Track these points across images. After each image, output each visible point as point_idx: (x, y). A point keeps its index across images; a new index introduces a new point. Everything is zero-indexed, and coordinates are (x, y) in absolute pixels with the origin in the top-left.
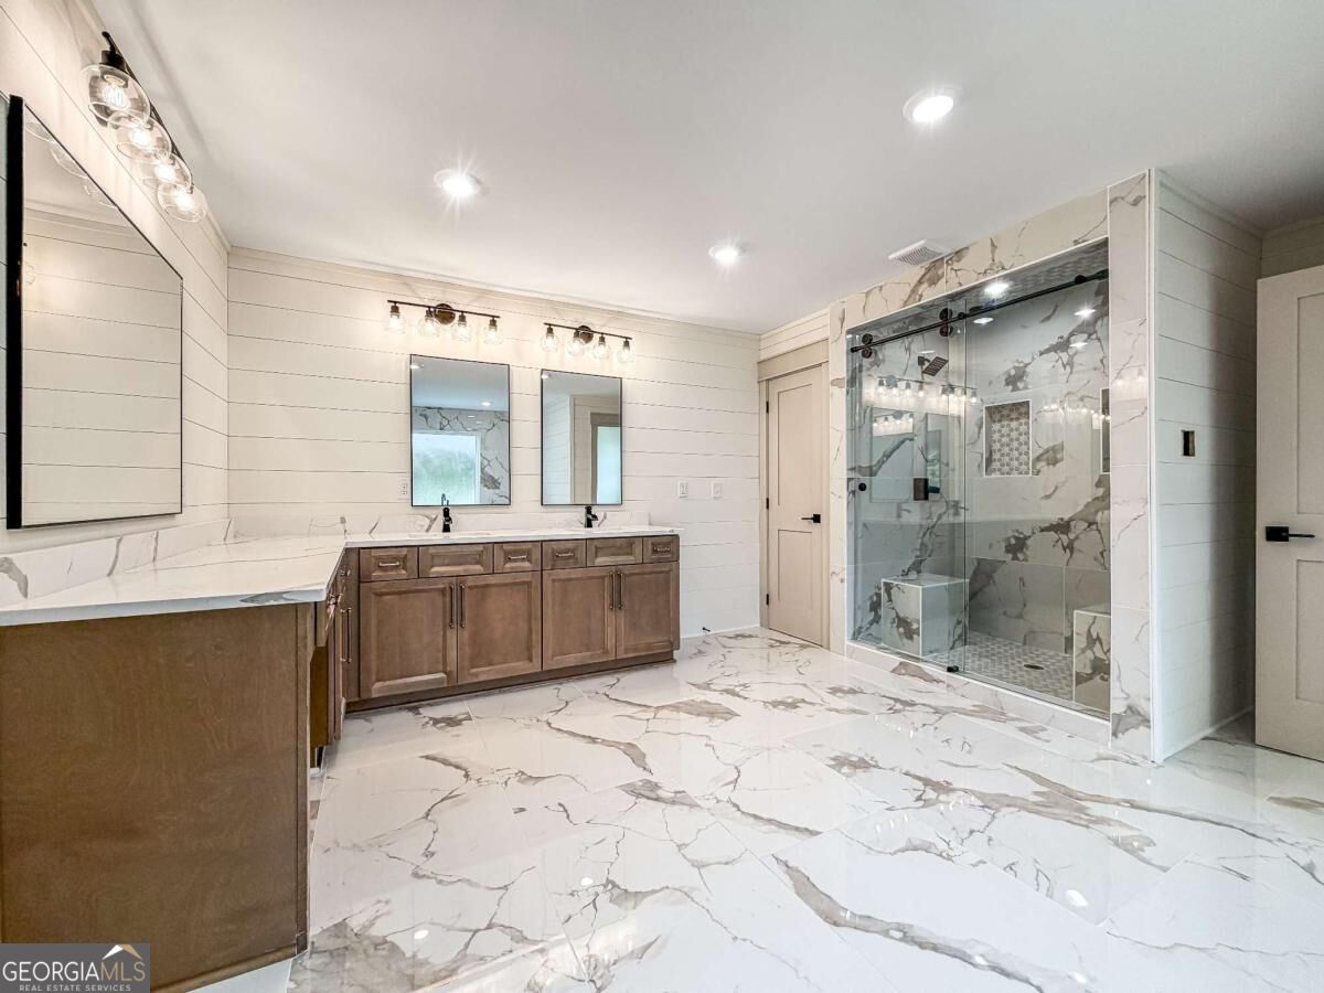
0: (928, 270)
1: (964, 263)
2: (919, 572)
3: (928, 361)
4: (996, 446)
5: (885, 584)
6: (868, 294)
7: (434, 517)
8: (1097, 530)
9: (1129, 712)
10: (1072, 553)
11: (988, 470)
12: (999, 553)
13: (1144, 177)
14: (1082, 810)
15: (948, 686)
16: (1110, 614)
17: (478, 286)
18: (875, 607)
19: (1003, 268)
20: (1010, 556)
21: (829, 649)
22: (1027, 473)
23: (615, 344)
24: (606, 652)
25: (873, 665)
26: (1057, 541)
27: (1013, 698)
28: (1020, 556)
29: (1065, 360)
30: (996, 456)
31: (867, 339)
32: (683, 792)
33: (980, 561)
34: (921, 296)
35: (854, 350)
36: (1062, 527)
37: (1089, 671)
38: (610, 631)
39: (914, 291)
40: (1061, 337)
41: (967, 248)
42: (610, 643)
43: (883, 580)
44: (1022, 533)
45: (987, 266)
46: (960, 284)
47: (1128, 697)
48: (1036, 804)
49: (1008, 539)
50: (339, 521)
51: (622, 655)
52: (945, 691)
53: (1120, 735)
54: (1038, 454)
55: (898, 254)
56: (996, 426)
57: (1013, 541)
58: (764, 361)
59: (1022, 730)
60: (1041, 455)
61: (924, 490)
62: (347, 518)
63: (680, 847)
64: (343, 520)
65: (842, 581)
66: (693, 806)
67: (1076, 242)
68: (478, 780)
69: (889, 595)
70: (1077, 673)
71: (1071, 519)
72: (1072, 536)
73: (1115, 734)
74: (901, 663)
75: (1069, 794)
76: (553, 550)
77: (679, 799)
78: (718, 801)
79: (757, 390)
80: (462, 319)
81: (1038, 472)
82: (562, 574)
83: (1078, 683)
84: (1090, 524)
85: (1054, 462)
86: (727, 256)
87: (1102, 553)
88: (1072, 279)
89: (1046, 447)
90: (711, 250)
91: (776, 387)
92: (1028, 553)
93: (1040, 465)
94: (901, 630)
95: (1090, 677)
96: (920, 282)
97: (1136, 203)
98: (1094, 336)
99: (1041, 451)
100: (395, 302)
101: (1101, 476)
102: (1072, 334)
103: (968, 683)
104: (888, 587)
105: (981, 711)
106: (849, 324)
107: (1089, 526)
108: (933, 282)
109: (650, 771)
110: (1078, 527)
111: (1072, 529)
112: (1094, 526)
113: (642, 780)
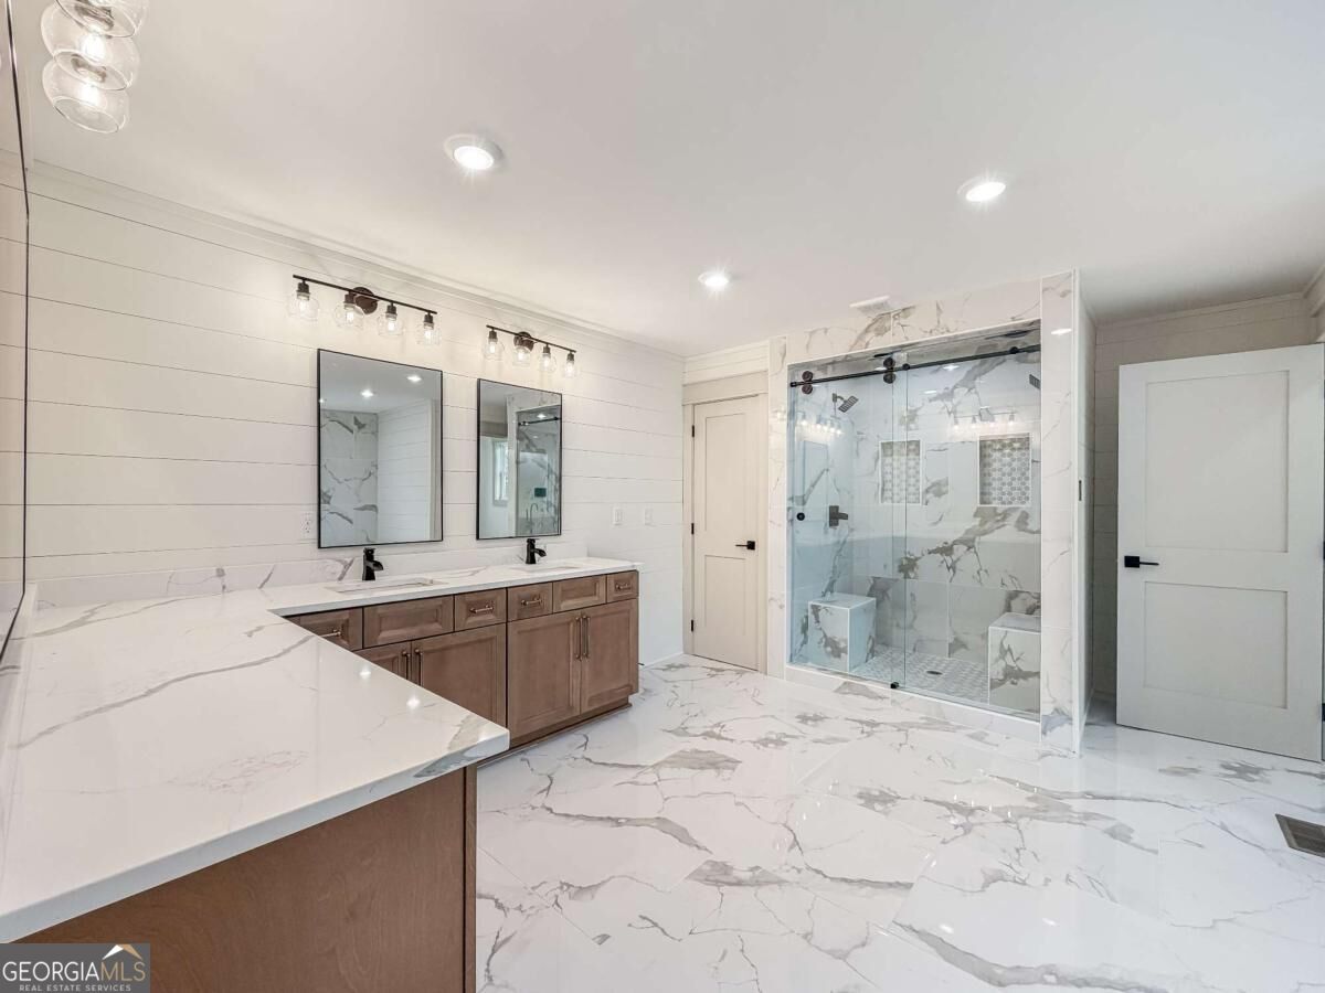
0: (875, 321)
1: (911, 320)
2: (832, 592)
3: (842, 399)
4: (889, 477)
5: (813, 606)
6: (812, 333)
7: (348, 560)
8: (975, 552)
9: (1056, 714)
10: (954, 571)
11: (883, 499)
12: (892, 572)
13: (1070, 275)
14: (1068, 808)
15: (893, 701)
16: (1040, 631)
17: (405, 270)
18: (805, 628)
19: (948, 331)
20: (902, 575)
21: (766, 673)
22: (919, 503)
23: (559, 356)
24: (570, 708)
25: (815, 685)
26: (943, 562)
27: (955, 708)
28: (912, 575)
29: (950, 408)
30: (888, 486)
31: (808, 376)
32: (758, 867)
33: (875, 579)
34: (867, 344)
35: (793, 385)
36: (946, 550)
37: (1001, 677)
38: (575, 682)
39: (860, 338)
40: (947, 388)
41: (914, 307)
42: (575, 698)
43: (811, 603)
44: (913, 554)
45: (932, 327)
46: (907, 338)
47: (1054, 701)
48: (1036, 810)
49: (901, 560)
50: (214, 573)
51: (586, 709)
52: (890, 706)
53: (1048, 733)
54: (926, 487)
55: (863, 303)
56: (889, 460)
57: (905, 562)
58: (688, 385)
59: (971, 736)
60: (929, 487)
61: (835, 516)
62: (225, 568)
63: (806, 938)
64: (221, 573)
65: (781, 607)
66: (779, 882)
67: (1013, 319)
68: (519, 908)
69: (817, 617)
70: (992, 680)
71: (955, 543)
72: (954, 558)
73: (1044, 733)
74: (845, 683)
75: (1051, 795)
76: (519, 597)
77: (760, 877)
78: (799, 871)
79: (681, 413)
80: (392, 311)
81: (927, 502)
82: (527, 624)
83: (992, 687)
84: (969, 548)
85: (939, 494)
86: (716, 281)
87: (978, 573)
88: (1008, 349)
89: (934, 480)
90: (701, 276)
91: (702, 412)
92: (918, 572)
93: (929, 496)
94: (829, 649)
95: (1002, 682)
96: (867, 330)
97: (1064, 295)
98: (973, 391)
99: (929, 484)
100: (304, 279)
101: (978, 508)
102: (955, 387)
103: (912, 698)
104: (816, 609)
105: (929, 724)
106: (791, 360)
107: (968, 550)
108: (881, 332)
109: (706, 850)
110: (960, 550)
111: (955, 551)
112: (972, 550)
113: (707, 862)
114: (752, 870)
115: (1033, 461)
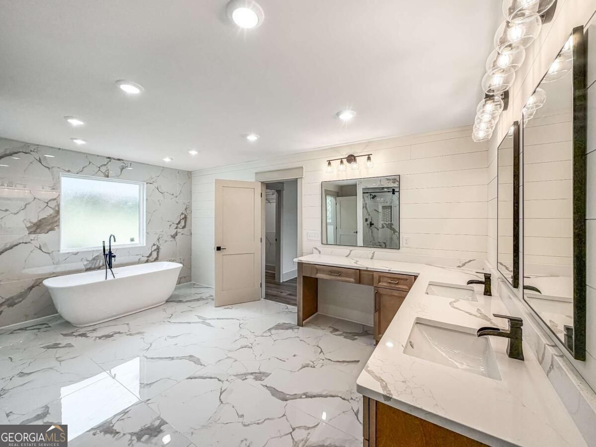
32: (243, 380)
63: (236, 360)
66: (237, 375)
77: (244, 376)
78: (227, 380)
109: (263, 385)
113: (264, 380)
114: (246, 379)
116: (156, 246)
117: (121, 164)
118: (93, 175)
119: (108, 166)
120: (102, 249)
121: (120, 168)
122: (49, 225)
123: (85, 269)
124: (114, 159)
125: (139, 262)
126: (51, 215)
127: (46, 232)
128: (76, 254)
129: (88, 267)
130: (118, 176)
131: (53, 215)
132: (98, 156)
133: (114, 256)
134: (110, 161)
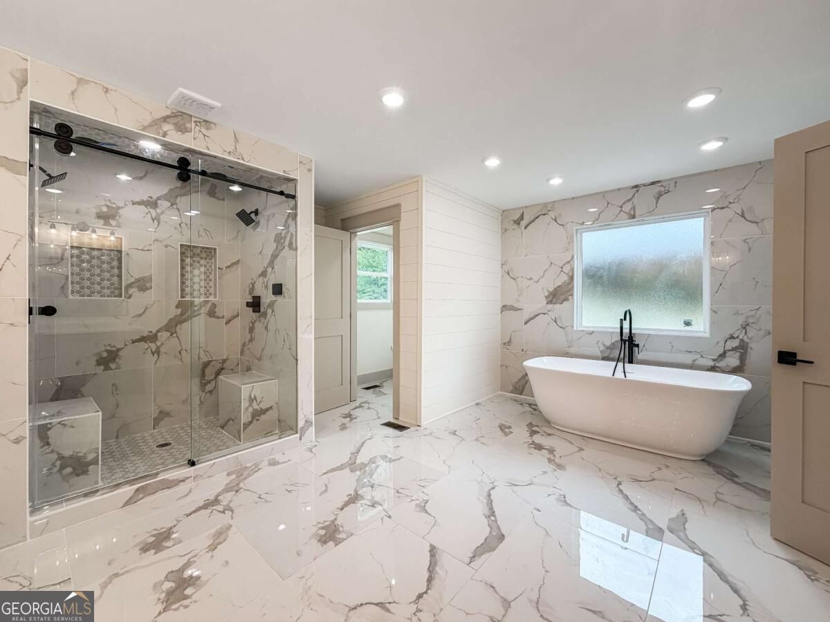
0: (175, 114)
1: (212, 134)
5: (39, 428)
8: (177, 337)
9: (306, 423)
10: (159, 355)
12: (90, 367)
13: (311, 161)
19: (242, 159)
20: (101, 368)
22: (121, 296)
26: (147, 348)
28: (112, 366)
29: (154, 215)
33: (62, 380)
36: (151, 338)
37: (250, 420)
39: (156, 123)
40: (151, 197)
41: (214, 124)
44: (114, 347)
45: (231, 150)
46: (208, 149)
47: (305, 416)
49: (99, 354)
53: (302, 437)
54: (129, 282)
57: (104, 355)
60: (132, 283)
65: (20, 440)
69: (45, 438)
70: (244, 424)
71: (158, 331)
72: (158, 343)
74: (138, 490)
81: (130, 297)
83: (245, 429)
84: (172, 333)
85: (144, 289)
87: (180, 352)
89: (137, 276)
92: (120, 362)
93: (132, 291)
95: (250, 423)
96: (165, 120)
98: (175, 205)
99: (132, 280)
101: (180, 301)
102: (159, 199)
107: (171, 335)
110: (164, 335)
111: (159, 337)
112: (175, 335)
115: (219, 268)
116: (738, 340)
117: (656, 188)
118: (612, 221)
119: (635, 200)
120: (619, 330)
121: (654, 197)
122: (563, 294)
123: (601, 357)
124: (644, 185)
125: (692, 367)
126: (565, 282)
127: (560, 302)
128: (590, 334)
129: (606, 355)
130: (651, 213)
131: (567, 282)
132: (619, 189)
133: (637, 346)
134: (637, 191)
